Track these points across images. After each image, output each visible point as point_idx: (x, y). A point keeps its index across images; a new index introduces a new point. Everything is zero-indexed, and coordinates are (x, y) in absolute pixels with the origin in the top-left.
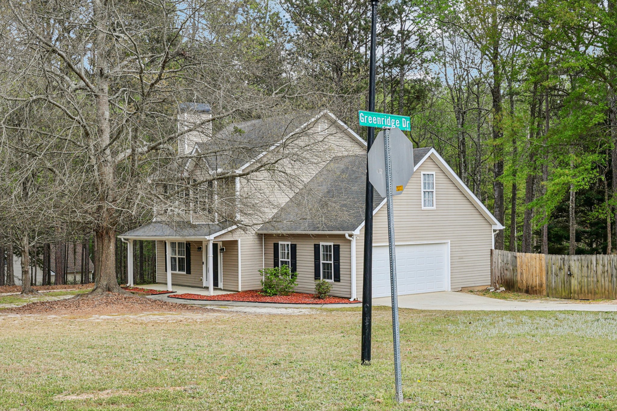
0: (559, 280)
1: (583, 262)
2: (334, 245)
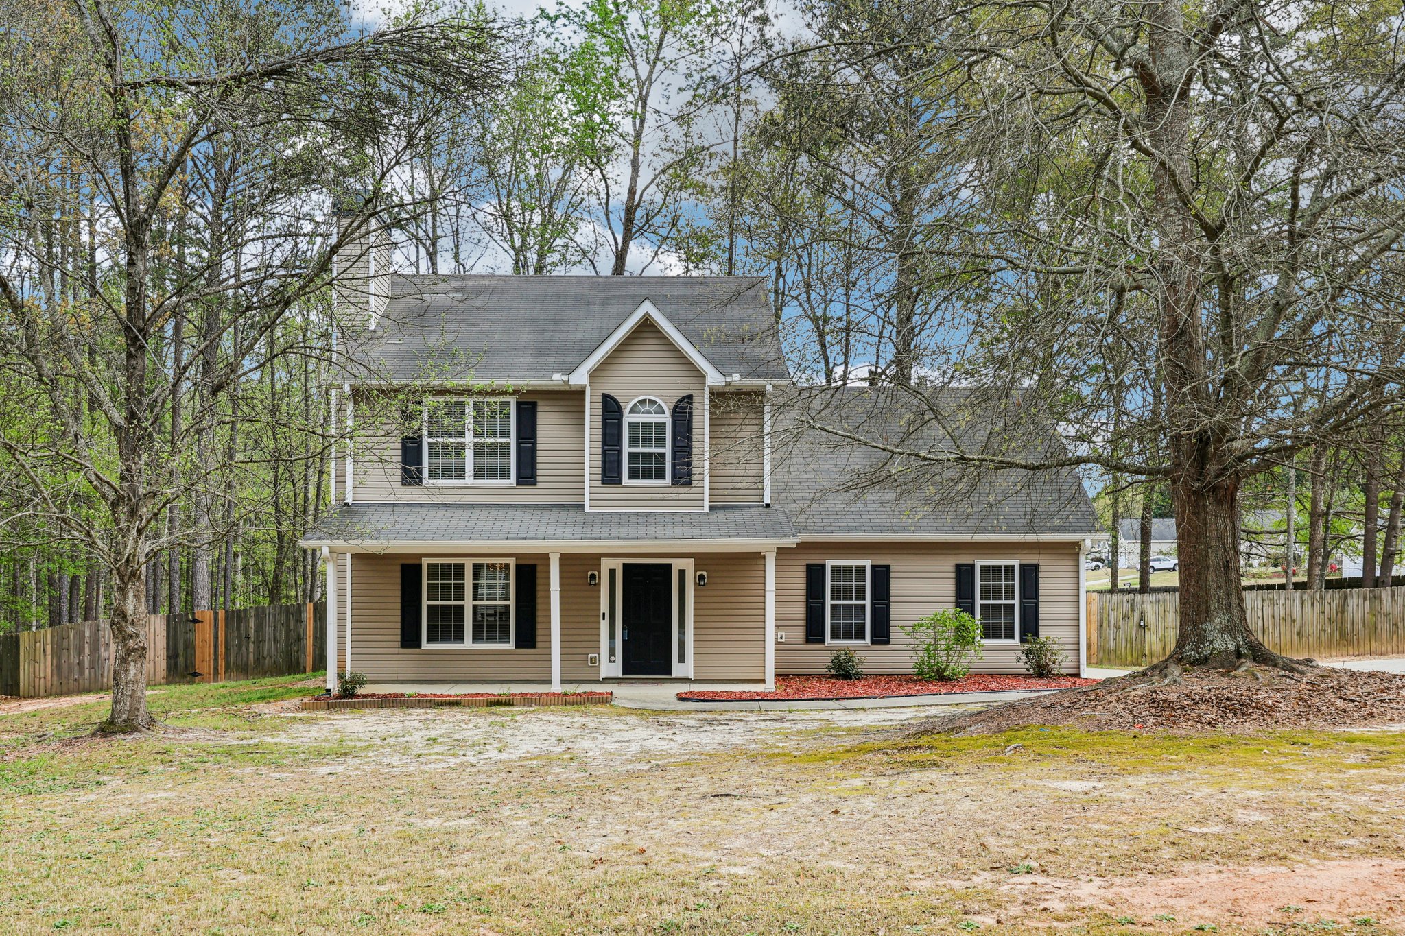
0: (1122, 635)
1: (1168, 604)
2: (1022, 566)
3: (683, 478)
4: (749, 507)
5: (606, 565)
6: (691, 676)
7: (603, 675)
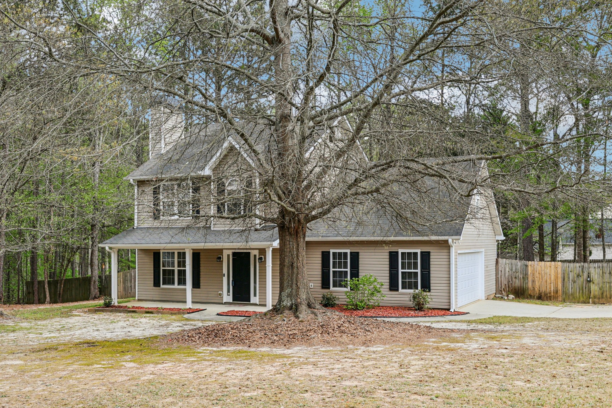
0: (577, 286)
5: (225, 253)
6: (258, 303)
7: (224, 301)
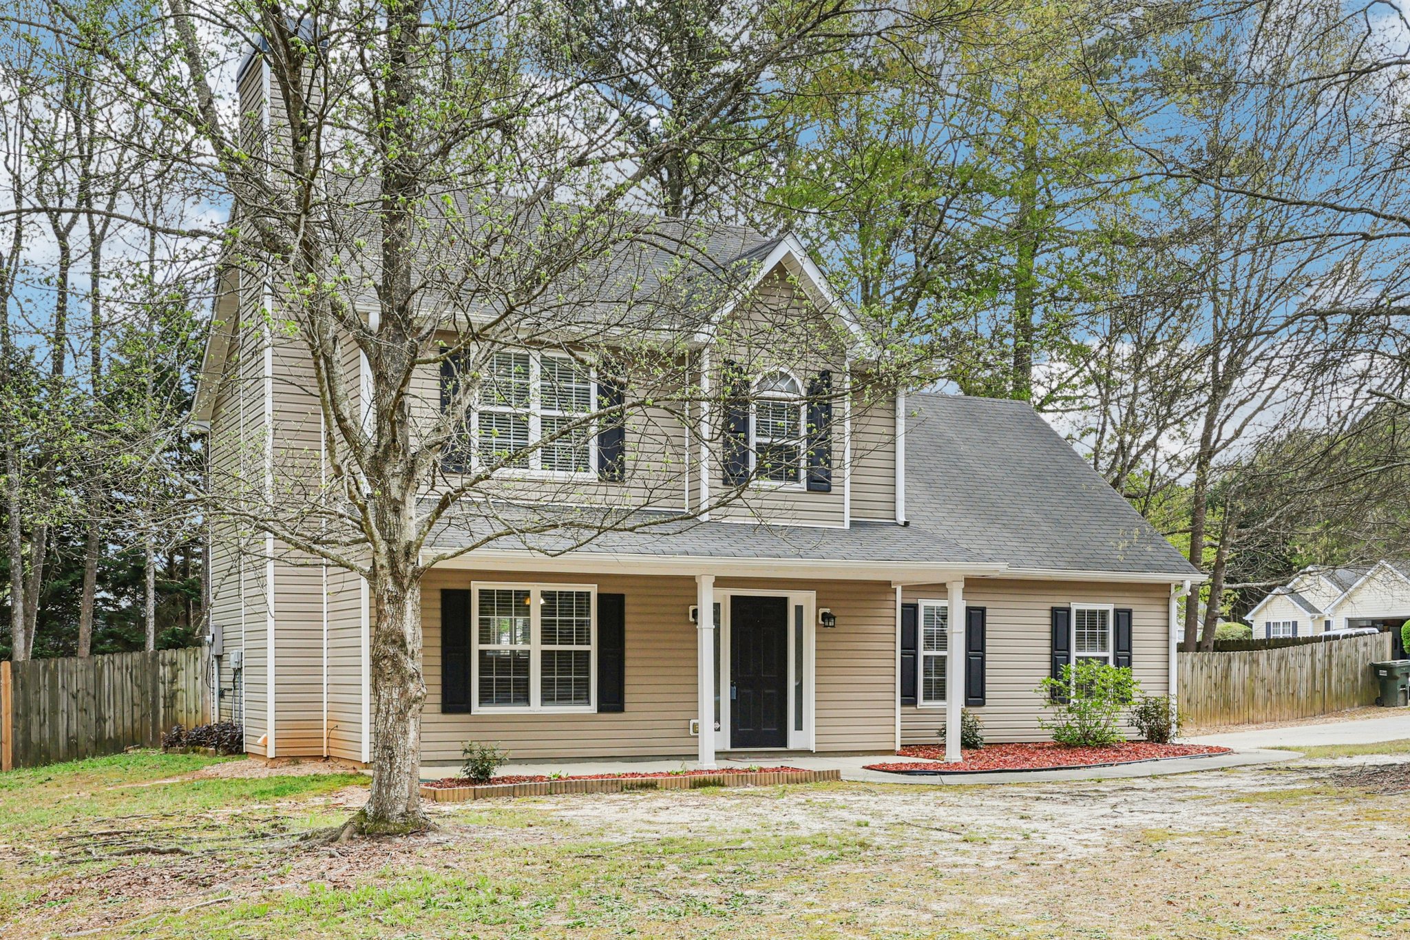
3: (820, 484)
4: (882, 524)
